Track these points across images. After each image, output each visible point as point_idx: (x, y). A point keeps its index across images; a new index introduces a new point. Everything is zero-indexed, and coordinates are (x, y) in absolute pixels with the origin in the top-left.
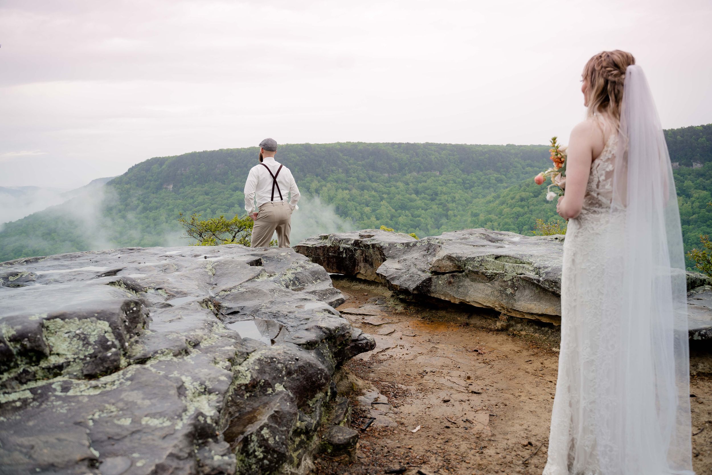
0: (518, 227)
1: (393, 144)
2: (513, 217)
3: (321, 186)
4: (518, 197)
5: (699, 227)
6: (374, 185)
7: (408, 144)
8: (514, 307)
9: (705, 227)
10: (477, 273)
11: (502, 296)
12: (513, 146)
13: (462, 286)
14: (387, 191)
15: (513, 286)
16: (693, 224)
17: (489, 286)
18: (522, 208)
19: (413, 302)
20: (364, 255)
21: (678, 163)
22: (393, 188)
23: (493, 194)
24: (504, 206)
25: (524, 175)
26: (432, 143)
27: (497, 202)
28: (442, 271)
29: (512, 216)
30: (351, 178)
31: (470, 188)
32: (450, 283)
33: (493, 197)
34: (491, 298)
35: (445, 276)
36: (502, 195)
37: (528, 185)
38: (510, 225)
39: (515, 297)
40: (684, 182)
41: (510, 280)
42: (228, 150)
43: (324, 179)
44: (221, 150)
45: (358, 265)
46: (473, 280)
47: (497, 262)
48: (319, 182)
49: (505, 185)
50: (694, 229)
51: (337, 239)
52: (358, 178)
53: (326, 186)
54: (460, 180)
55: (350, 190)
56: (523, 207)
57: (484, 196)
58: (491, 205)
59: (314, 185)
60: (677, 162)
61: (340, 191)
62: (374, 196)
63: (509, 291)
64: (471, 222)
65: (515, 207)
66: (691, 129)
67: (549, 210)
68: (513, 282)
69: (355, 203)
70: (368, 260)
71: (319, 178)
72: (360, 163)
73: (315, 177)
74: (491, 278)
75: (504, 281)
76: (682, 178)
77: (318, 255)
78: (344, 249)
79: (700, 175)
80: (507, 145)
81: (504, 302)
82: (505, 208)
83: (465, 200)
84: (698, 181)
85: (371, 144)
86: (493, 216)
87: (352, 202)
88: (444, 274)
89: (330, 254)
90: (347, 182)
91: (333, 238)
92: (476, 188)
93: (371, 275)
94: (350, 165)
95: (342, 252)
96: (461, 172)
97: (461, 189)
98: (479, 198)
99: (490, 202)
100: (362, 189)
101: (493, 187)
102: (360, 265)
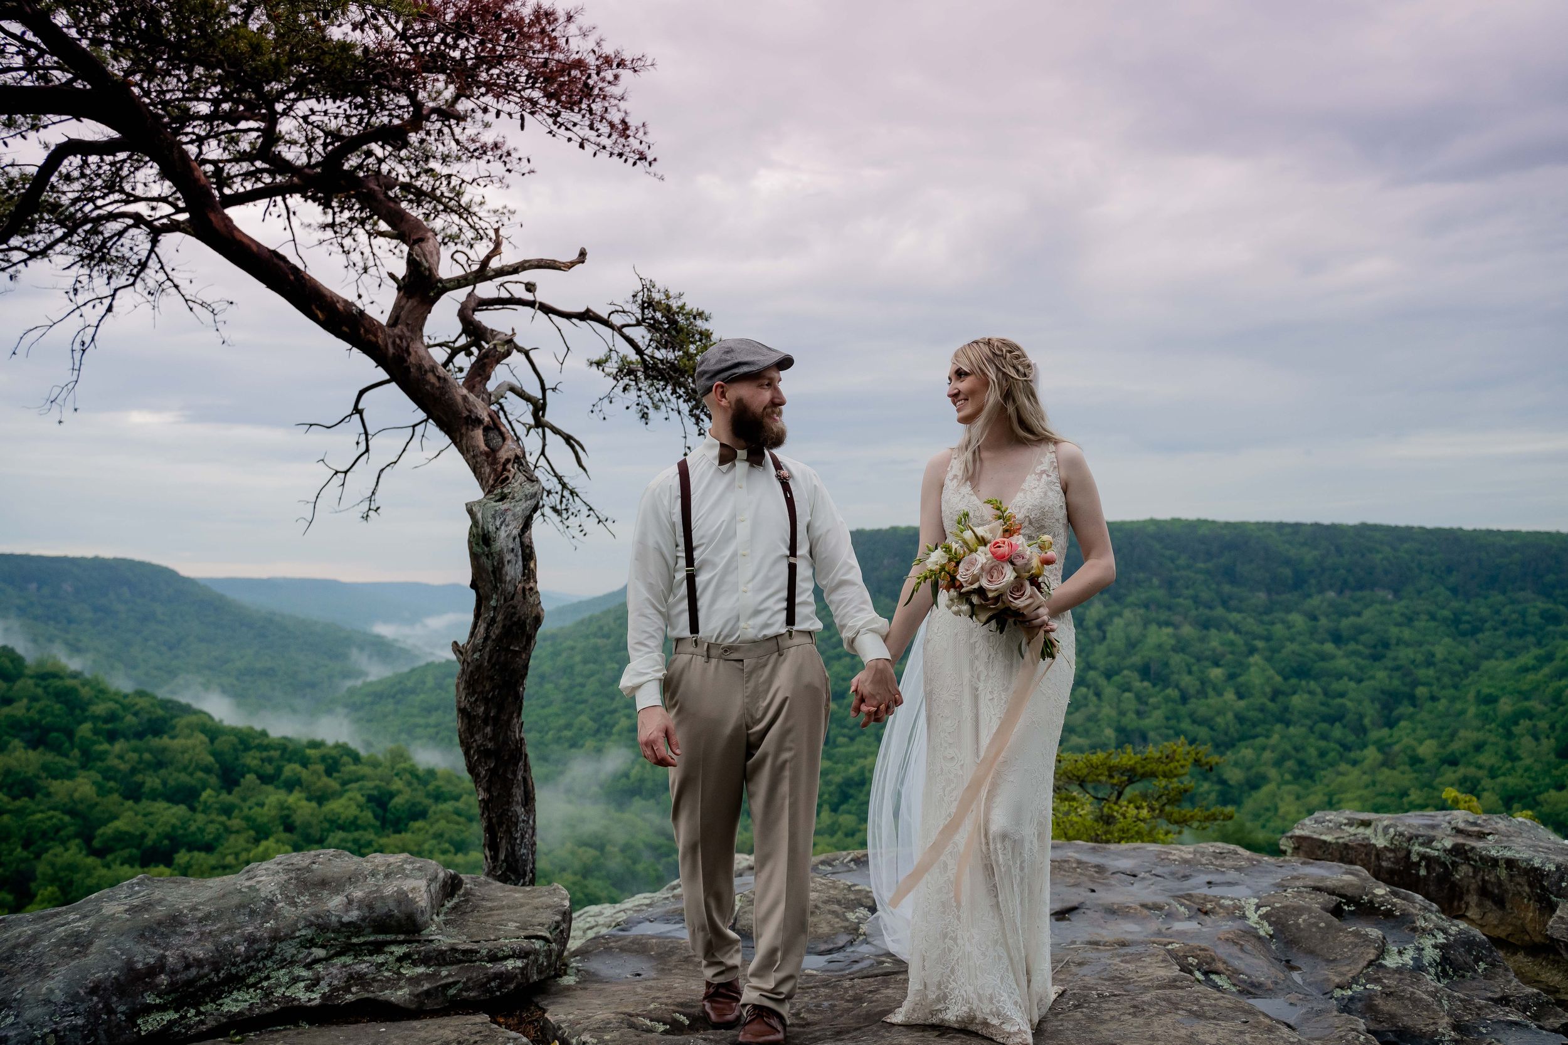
1: (1281, 526)
3: (1111, 616)
6: (1235, 617)
7: (1317, 526)
14: (1265, 633)
20: (1479, 879)
22: (1279, 626)
23: (1536, 651)
27: (1547, 670)
30: (1181, 600)
31: (1473, 634)
33: (1536, 658)
36: (1560, 655)
44: (894, 530)
45: (1461, 899)
48: (1106, 606)
51: (1401, 834)
52: (1196, 600)
53: (1120, 615)
54: (1446, 613)
55: (1176, 627)
57: (1510, 655)
58: (1531, 677)
61: (1153, 628)
62: (1232, 643)
64: (1477, 716)
69: (1186, 657)
70: (1491, 893)
71: (1106, 596)
72: (1201, 565)
78: (1423, 857)
83: (1461, 662)
86: (1535, 705)
87: (1181, 655)
89: (1385, 863)
90: (1169, 608)
91: (1392, 830)
92: (1487, 634)
93: (1496, 927)
94: (1178, 569)
95: (1418, 864)
96: (1448, 593)
97: (1448, 636)
98: (1497, 659)
99: (1525, 670)
100: (1206, 625)
101: (1534, 634)
102: (1467, 898)
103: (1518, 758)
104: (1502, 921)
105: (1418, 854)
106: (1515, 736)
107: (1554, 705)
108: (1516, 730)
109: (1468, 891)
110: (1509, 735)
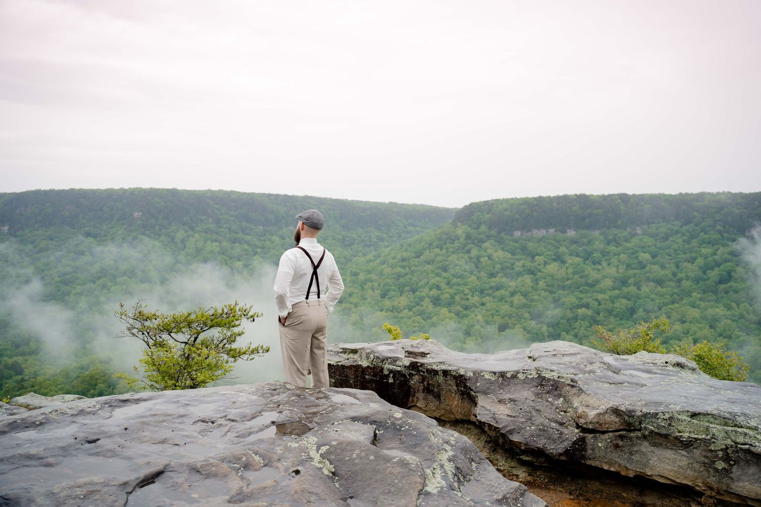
0: (399, 289)
1: (270, 195)
2: (394, 278)
3: (188, 236)
4: (399, 257)
5: (573, 292)
6: (248, 238)
7: (286, 195)
8: (732, 489)
9: (578, 293)
10: (666, 436)
11: (708, 472)
12: (395, 204)
13: (637, 452)
14: (262, 245)
15: (727, 458)
16: (567, 290)
17: (683, 455)
18: (403, 269)
19: (544, 467)
20: (425, 383)
21: (554, 230)
22: (268, 242)
23: (374, 253)
24: (385, 266)
25: (405, 235)
26: (311, 197)
27: (378, 261)
28: (604, 428)
29: (392, 277)
30: (222, 229)
31: (350, 246)
32: (617, 446)
33: (374, 256)
34: (689, 472)
35: (606, 436)
36: (383, 254)
37: (410, 245)
38: (390, 286)
39: (731, 475)
40: (559, 248)
41: (721, 450)
42: (80, 190)
43: (192, 228)
45: (414, 396)
46: (654, 445)
47: (695, 421)
48: (186, 232)
49: (386, 243)
50: (568, 294)
51: (378, 358)
52: (229, 229)
53: (193, 236)
54: (340, 237)
55: (220, 242)
56: (404, 267)
57: (364, 255)
58: (372, 264)
59: (180, 235)
60: (553, 228)
61: (209, 242)
62: (246, 250)
63: (720, 465)
64: (350, 281)
65: (396, 267)
66: (565, 197)
67: (430, 272)
68: (728, 454)
69: (225, 257)
70: (433, 391)
71: (186, 227)
72: (232, 213)
73: (181, 225)
74: (688, 445)
75: (711, 451)
76: (557, 244)
77: (346, 376)
78: (391, 371)
79: (574, 242)
80: (390, 203)
81: (713, 480)
82: (385, 268)
83: (345, 258)
84: (572, 248)
85: (245, 193)
86: (373, 276)
87: (222, 255)
88: (604, 433)
89: (367, 377)
90: (217, 233)
91: (372, 356)
92: (356, 246)
93: (434, 411)
94: (221, 214)
95: (388, 376)
96: (341, 228)
97: (340, 247)
98: (359, 257)
99: (369, 261)
100: (234, 241)
101: (374, 246)
102: (417, 395)
103: (366, 299)
104: (438, 408)
105: (388, 370)
106: (365, 289)
107: (380, 276)
108: (365, 287)
109: (418, 390)
110: (363, 289)
